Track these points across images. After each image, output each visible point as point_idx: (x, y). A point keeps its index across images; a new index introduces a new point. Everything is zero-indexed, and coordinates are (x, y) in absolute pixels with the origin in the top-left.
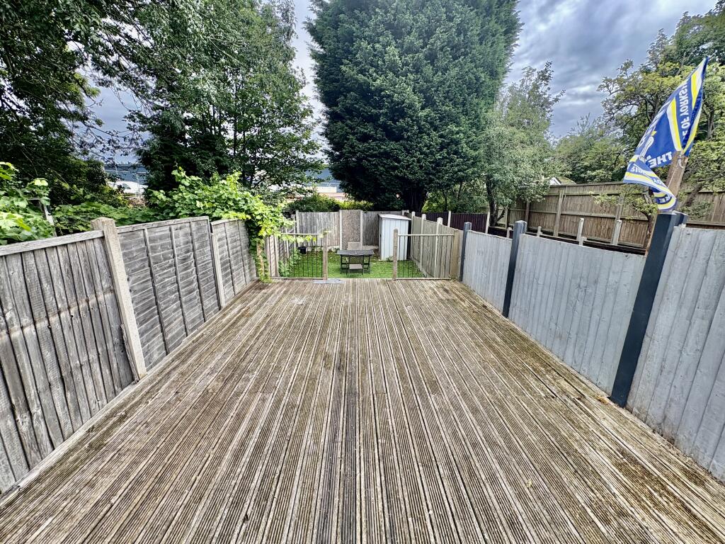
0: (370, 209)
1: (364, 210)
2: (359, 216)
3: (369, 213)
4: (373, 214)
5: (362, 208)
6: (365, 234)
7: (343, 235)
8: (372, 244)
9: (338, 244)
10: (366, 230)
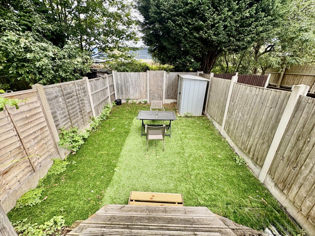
0: (171, 71)
1: (167, 71)
2: (163, 76)
3: (171, 73)
4: (174, 74)
5: (165, 70)
6: (167, 91)
7: (150, 91)
8: (172, 98)
9: (146, 98)
10: (168, 87)
